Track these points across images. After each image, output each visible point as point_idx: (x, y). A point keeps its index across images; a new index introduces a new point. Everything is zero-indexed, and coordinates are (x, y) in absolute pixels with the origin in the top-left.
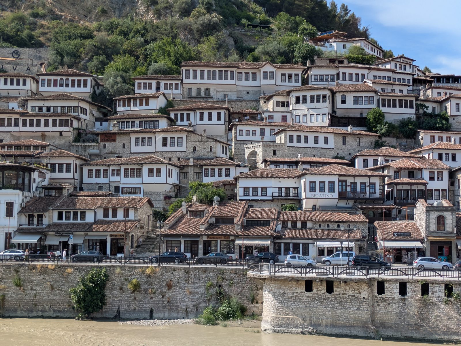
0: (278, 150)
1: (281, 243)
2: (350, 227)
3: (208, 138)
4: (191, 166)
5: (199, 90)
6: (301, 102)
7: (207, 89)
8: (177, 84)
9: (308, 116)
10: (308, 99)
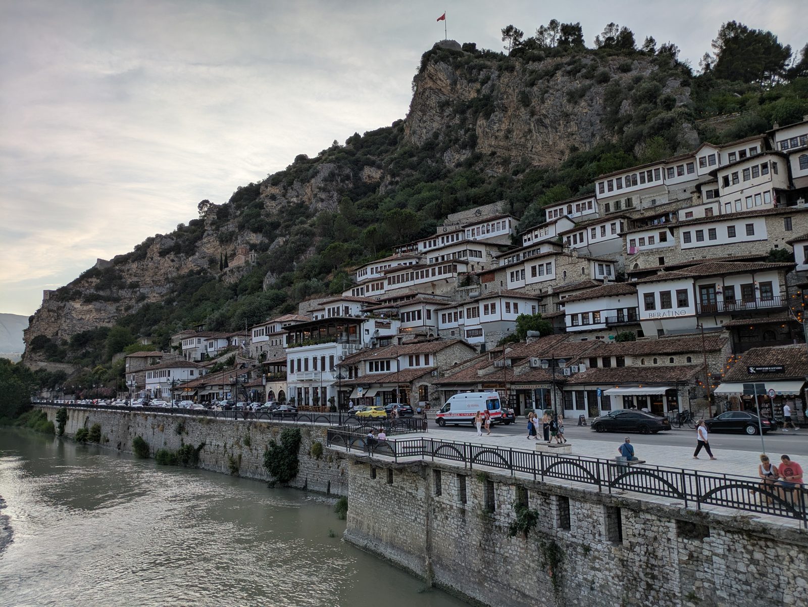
0: (667, 257)
1: (571, 392)
2: (690, 361)
3: (578, 258)
4: (550, 295)
5: (617, 204)
6: (731, 183)
7: (628, 199)
8: (590, 203)
9: (743, 200)
10: (741, 176)
